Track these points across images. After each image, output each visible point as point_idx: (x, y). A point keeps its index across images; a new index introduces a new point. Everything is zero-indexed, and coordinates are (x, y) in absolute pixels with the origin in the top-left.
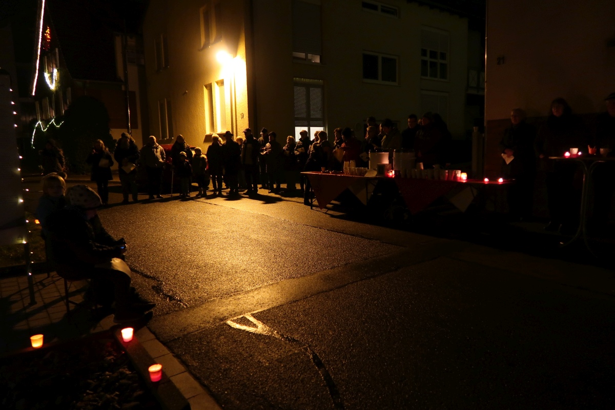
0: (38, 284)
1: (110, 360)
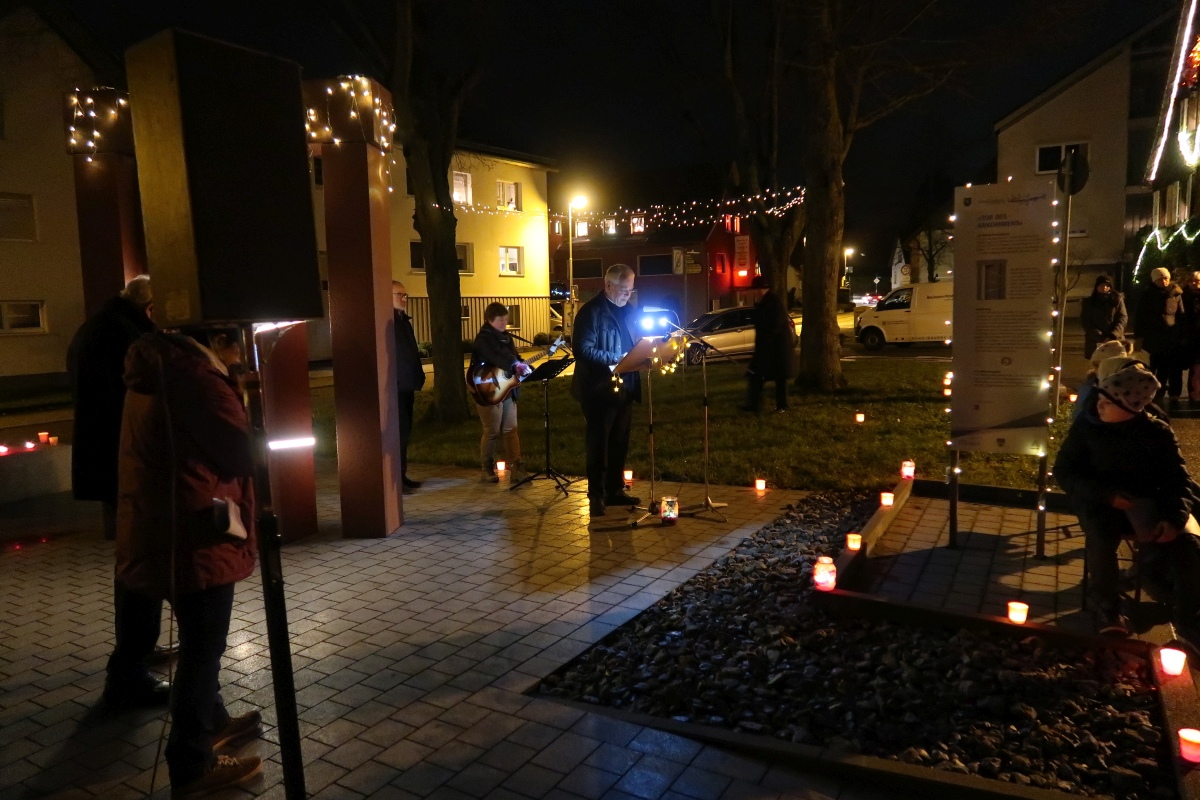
0: (1060, 530)
1: (1125, 690)
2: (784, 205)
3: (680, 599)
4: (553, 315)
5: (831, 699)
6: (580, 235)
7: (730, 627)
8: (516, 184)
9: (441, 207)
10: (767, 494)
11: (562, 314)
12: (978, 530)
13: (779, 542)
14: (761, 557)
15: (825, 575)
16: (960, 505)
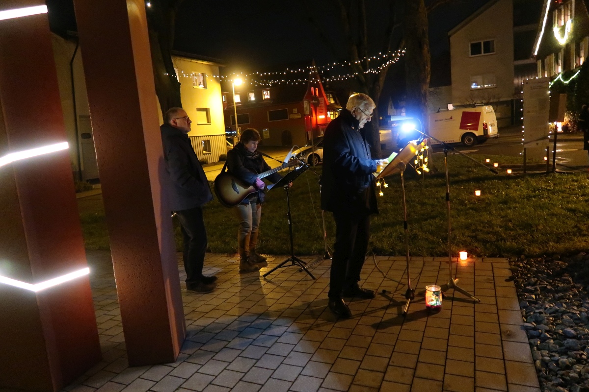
4: (227, 144)
6: (236, 102)
8: (203, 74)
11: (232, 143)
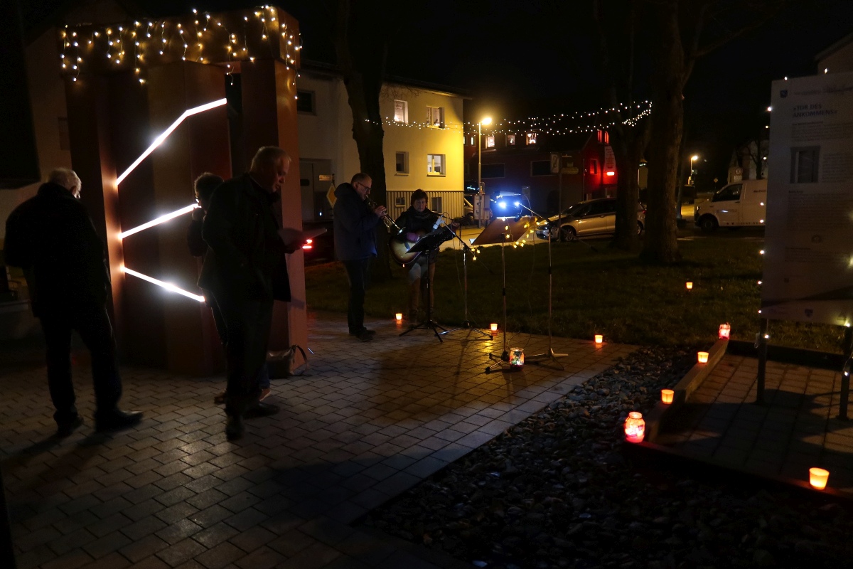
2: (636, 116)
3: (509, 440)
5: (625, 555)
6: (489, 146)
7: (546, 471)
8: (440, 109)
9: (371, 122)
10: (603, 347)
11: (473, 204)
12: (786, 388)
13: (605, 390)
14: (586, 404)
15: (635, 428)
16: (769, 364)
